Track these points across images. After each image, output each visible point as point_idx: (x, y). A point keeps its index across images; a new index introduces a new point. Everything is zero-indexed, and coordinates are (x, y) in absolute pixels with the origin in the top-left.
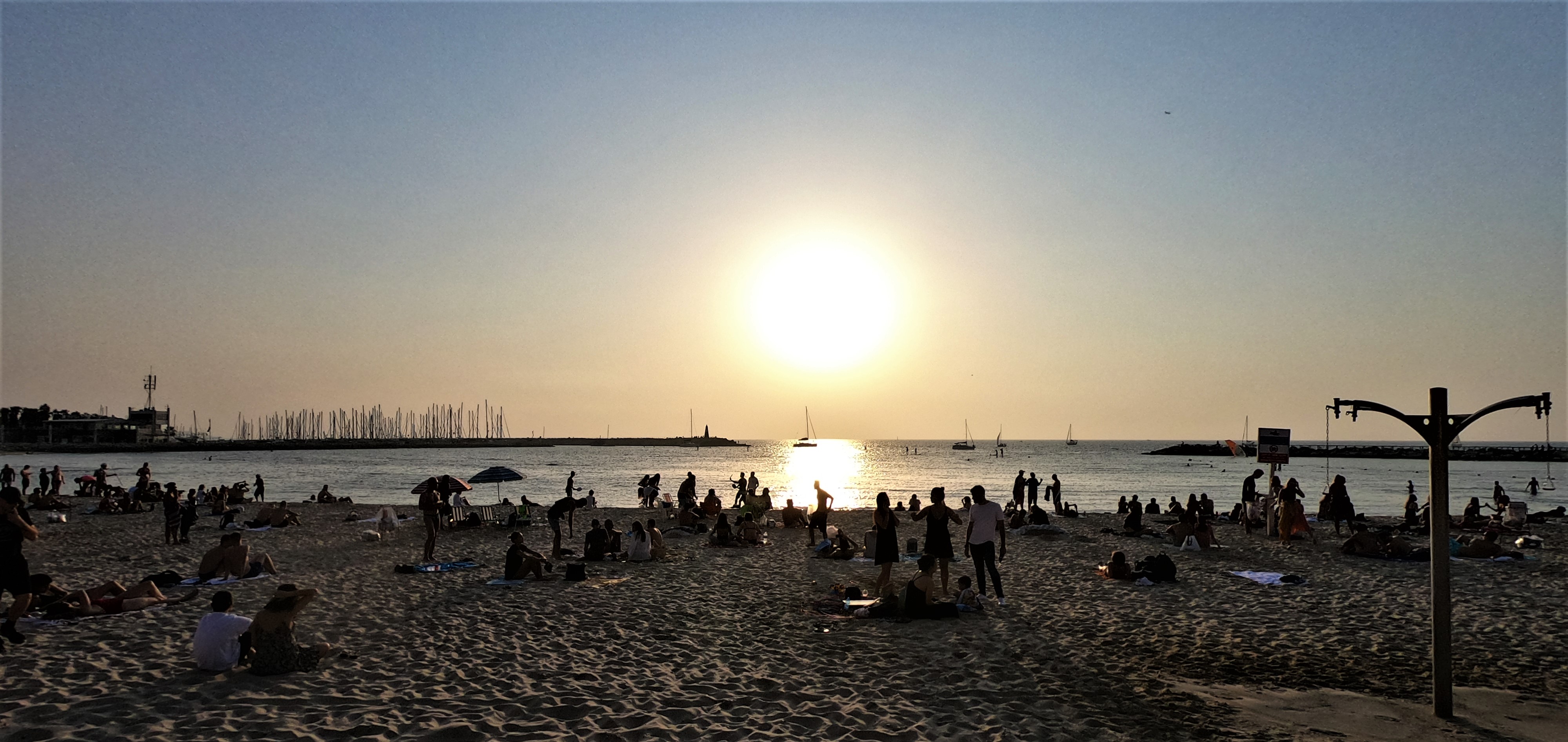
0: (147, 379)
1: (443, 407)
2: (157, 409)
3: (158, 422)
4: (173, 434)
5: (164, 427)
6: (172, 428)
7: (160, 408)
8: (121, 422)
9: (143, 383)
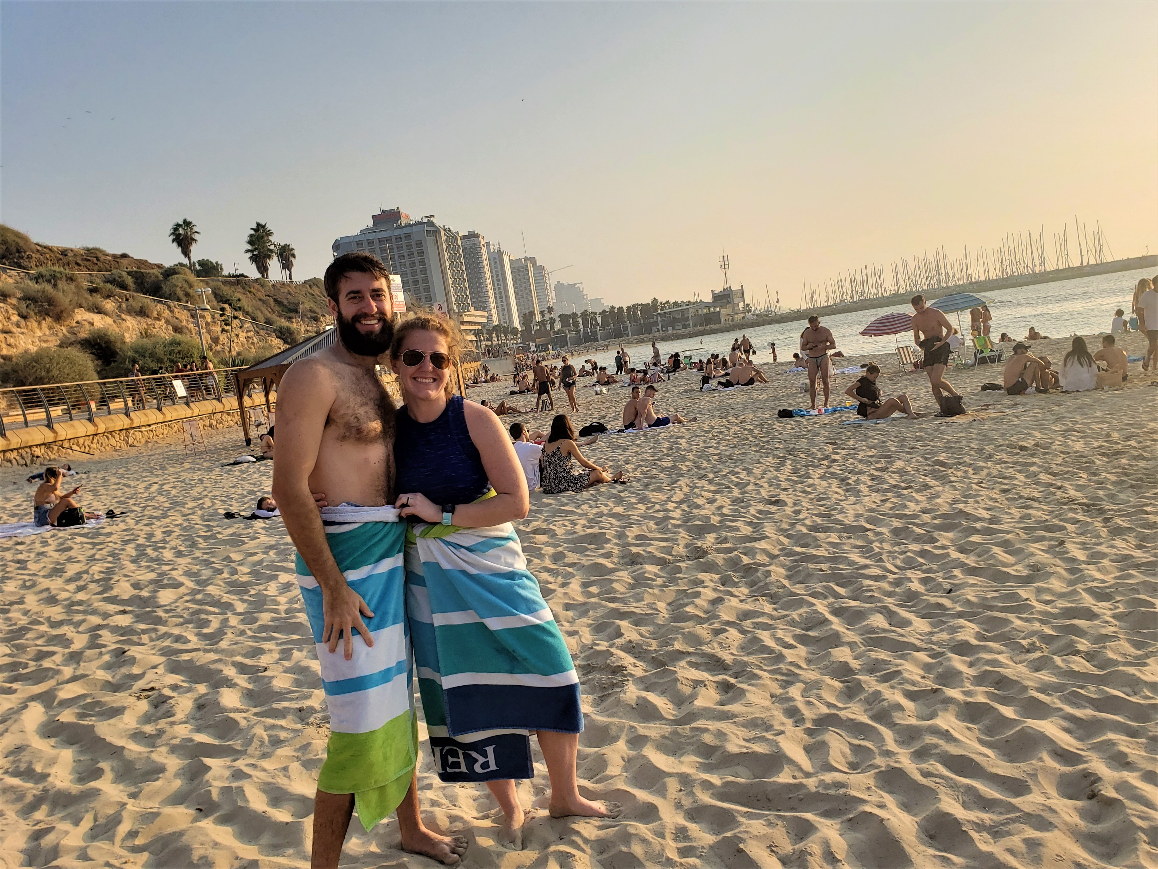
0: (722, 259)
1: (1019, 235)
2: (733, 288)
3: (736, 301)
4: (750, 311)
5: (741, 305)
6: (748, 305)
7: (735, 287)
8: (708, 305)
9: (719, 264)
